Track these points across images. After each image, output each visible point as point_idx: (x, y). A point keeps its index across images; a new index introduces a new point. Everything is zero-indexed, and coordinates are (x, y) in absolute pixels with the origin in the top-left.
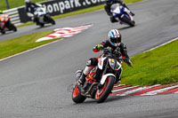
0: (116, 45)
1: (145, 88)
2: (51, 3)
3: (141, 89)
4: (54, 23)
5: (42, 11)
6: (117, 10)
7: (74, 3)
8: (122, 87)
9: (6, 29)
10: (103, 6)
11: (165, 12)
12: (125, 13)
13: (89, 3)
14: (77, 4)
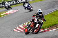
5: (7, 4)
11: (43, 5)
13: (19, 2)
14: (15, 3)
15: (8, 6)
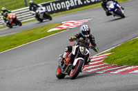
0: (86, 36)
1: (133, 67)
2: (60, 2)
3: (129, 68)
4: (51, 19)
5: (42, 9)
6: (111, 6)
7: (77, 2)
8: (115, 66)
9: (14, 24)
10: (100, 4)
12: (118, 8)
13: (89, 2)
14: (80, 2)
15: (44, 13)
